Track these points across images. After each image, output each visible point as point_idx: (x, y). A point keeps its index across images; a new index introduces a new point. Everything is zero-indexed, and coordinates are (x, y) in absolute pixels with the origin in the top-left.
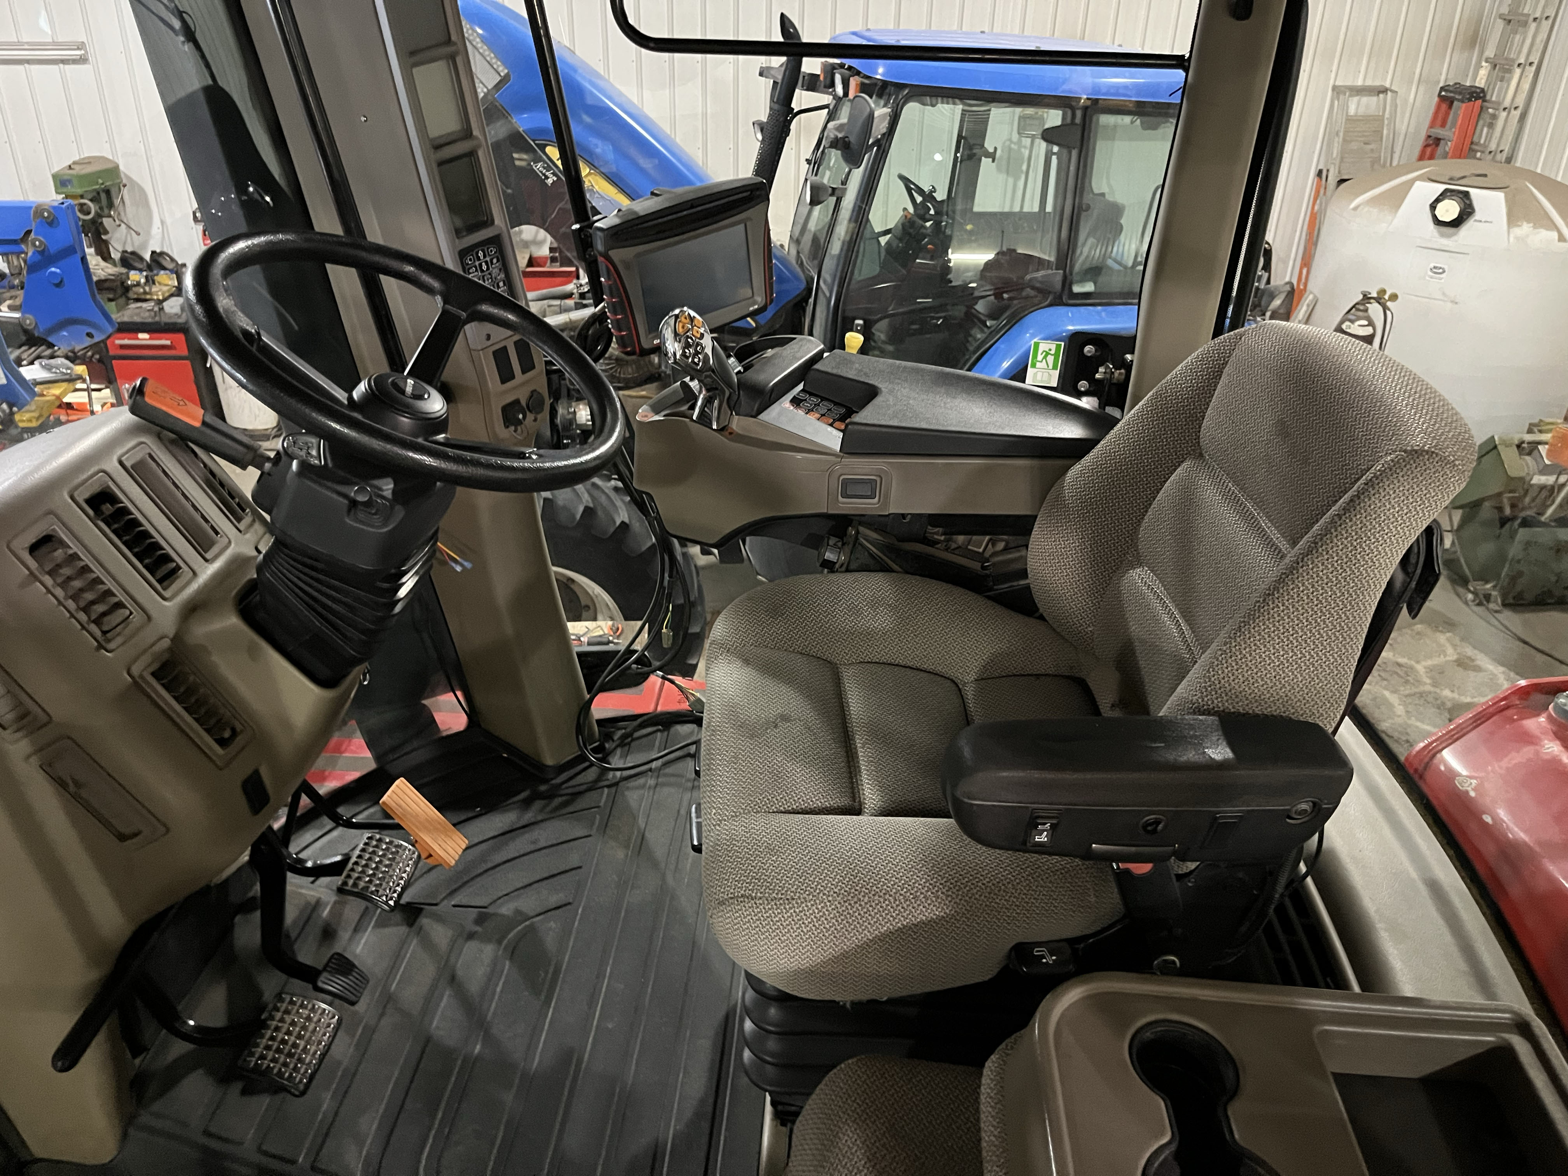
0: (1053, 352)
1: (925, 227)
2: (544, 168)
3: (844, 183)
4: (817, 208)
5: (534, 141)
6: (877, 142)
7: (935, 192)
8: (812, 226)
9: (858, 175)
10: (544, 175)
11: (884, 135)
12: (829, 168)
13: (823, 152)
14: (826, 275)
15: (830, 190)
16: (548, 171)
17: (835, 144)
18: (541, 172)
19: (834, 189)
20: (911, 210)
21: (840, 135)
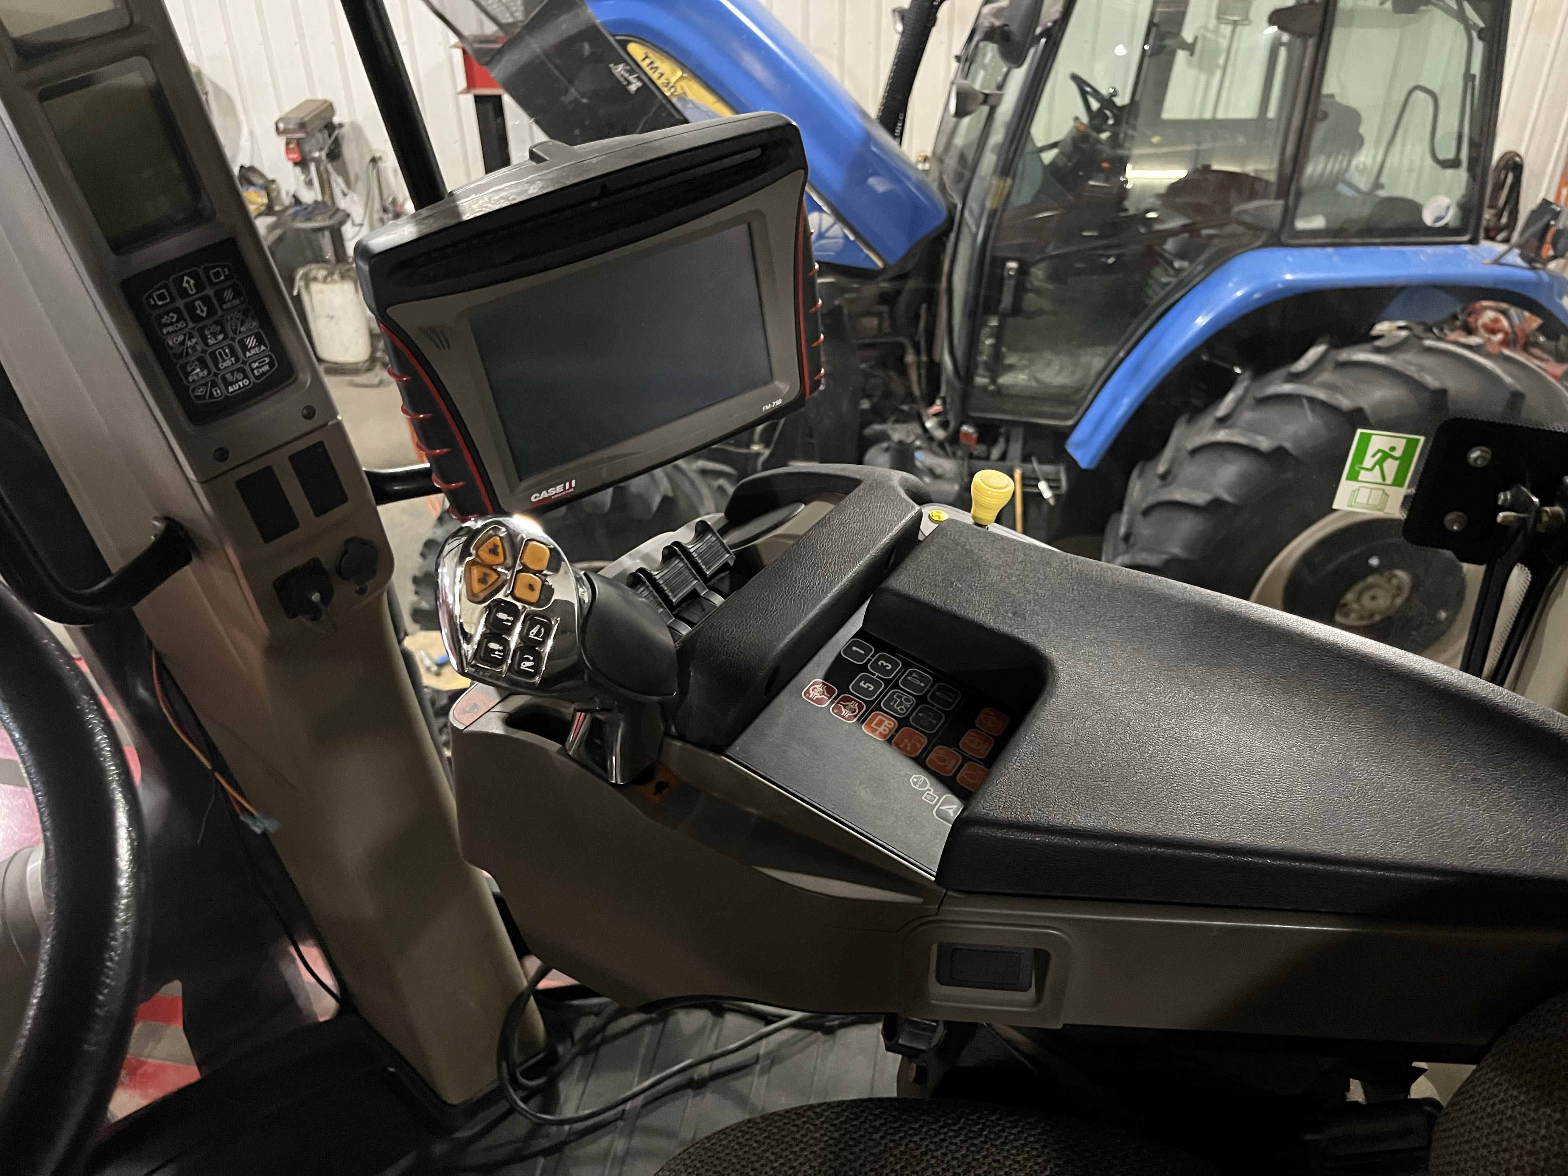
0: (1398, 453)
1: (1099, 141)
2: (627, 71)
3: (1001, 87)
4: (966, 120)
5: (614, 36)
6: (1047, 33)
7: (1115, 96)
8: (959, 141)
9: (1019, 76)
10: (626, 79)
11: (1055, 22)
12: (984, 67)
13: (977, 46)
14: (973, 203)
15: (981, 97)
16: (631, 74)
17: (991, 35)
18: (622, 76)
19: (987, 96)
20: (1085, 118)
21: (997, 23)
